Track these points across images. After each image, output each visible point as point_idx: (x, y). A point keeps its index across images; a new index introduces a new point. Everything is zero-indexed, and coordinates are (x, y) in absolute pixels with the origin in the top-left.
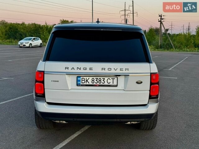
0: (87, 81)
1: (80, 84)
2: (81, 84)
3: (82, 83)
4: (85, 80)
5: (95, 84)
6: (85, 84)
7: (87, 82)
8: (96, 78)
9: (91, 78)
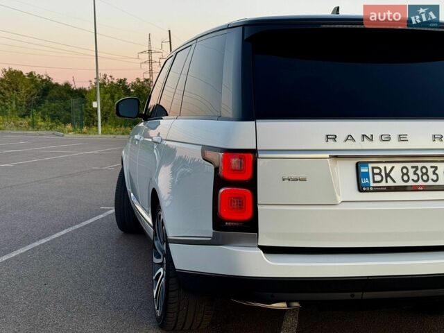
0: (388, 175)
1: (368, 185)
2: (372, 184)
3: (374, 182)
4: (383, 173)
5: (411, 183)
6: (383, 184)
7: (389, 179)
8: (412, 167)
9: (398, 167)
